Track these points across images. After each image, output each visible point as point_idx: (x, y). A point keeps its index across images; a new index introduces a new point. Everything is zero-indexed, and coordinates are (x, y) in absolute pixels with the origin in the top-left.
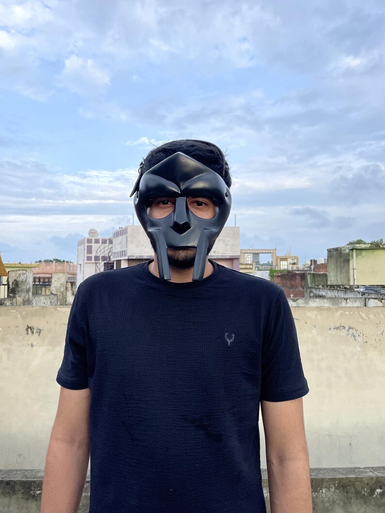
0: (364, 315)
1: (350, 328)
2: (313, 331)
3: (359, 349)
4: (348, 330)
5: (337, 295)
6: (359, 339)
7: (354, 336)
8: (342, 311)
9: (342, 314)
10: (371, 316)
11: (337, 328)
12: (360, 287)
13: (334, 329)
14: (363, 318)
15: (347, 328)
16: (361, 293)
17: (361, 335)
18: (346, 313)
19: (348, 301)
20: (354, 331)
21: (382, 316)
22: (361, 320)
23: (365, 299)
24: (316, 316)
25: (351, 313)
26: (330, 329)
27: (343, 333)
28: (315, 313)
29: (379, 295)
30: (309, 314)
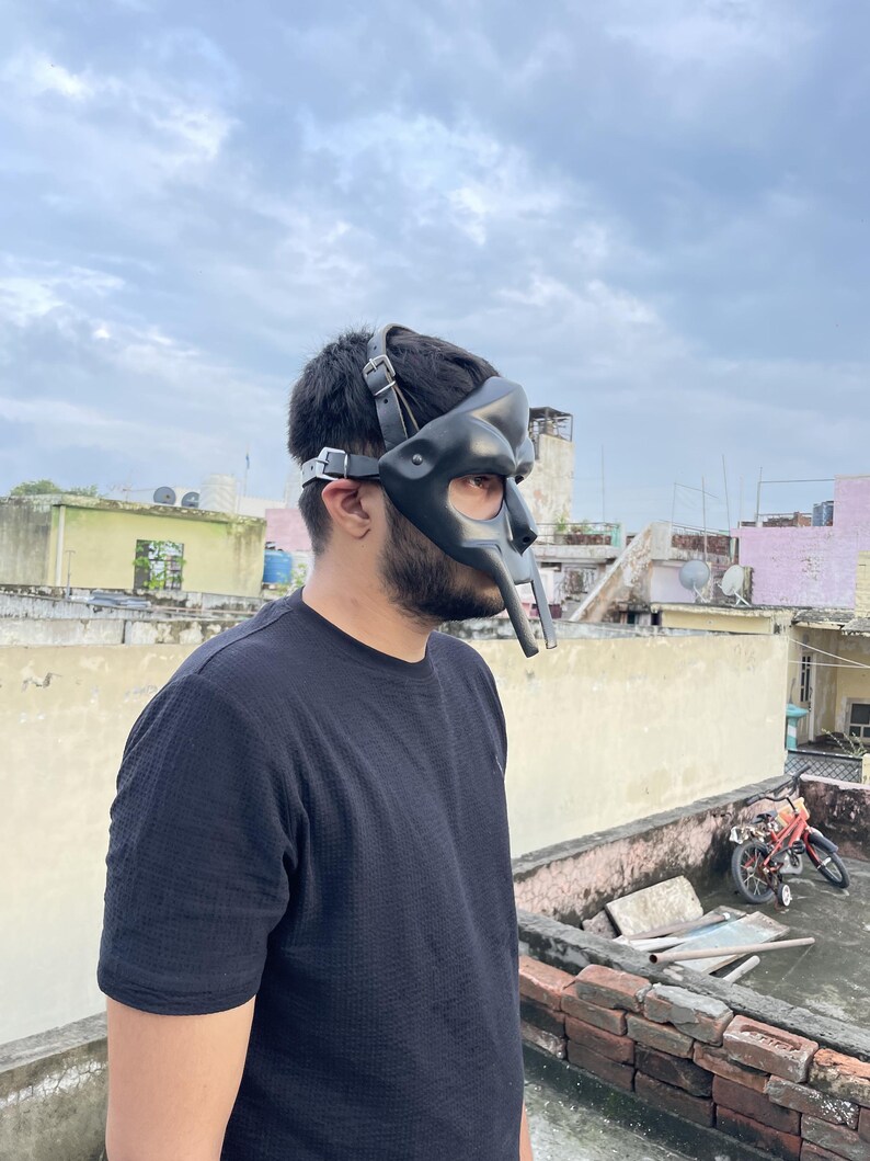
2: (92, 701)
5: (30, 611)
8: (154, 655)
9: (153, 659)
11: (143, 691)
16: (92, 607)
18: (163, 658)
19: (88, 626)
23: (125, 621)
24: (101, 666)
25: (172, 658)
26: (127, 694)
28: (100, 659)
29: (136, 612)
30: (85, 663)
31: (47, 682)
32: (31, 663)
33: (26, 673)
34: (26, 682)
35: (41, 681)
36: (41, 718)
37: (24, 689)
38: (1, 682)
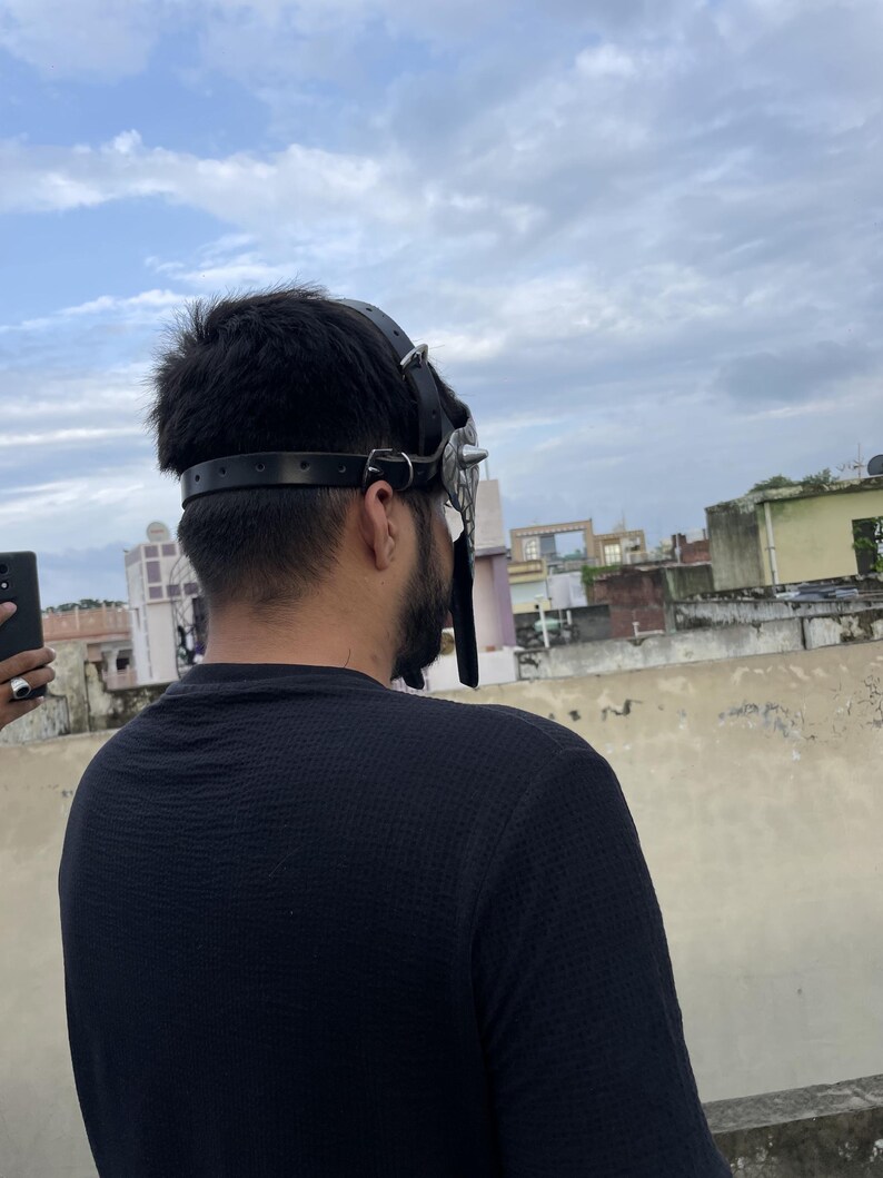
0: (799, 672)
1: (770, 707)
2: (681, 727)
3: (796, 756)
4: (766, 713)
5: (737, 615)
6: (796, 732)
7: (783, 727)
8: (747, 669)
9: (745, 674)
10: (819, 672)
11: (739, 712)
12: (787, 587)
13: (731, 714)
14: (795, 678)
15: (762, 709)
16: (790, 604)
17: (797, 721)
18: (757, 671)
19: (761, 629)
20: (781, 715)
21: (844, 669)
22: (794, 685)
23: (802, 619)
24: (684, 687)
25: (769, 670)
26: (721, 716)
27: (753, 722)
28: (680, 680)
29: (833, 605)
30: (665, 685)
31: (627, 710)
32: (606, 691)
33: (603, 701)
34: (604, 711)
35: (620, 708)
36: (627, 748)
37: (605, 718)
38: (580, 714)
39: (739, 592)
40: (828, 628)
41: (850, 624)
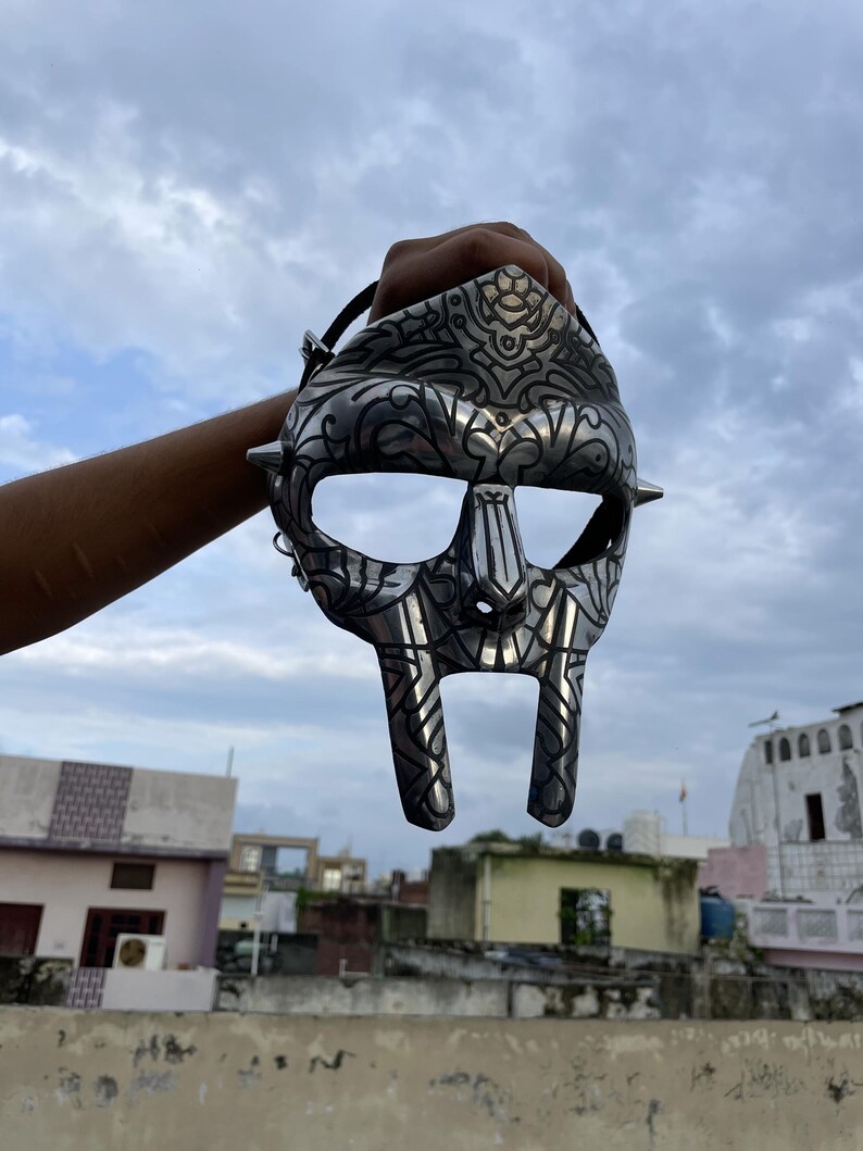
0: (514, 1042)
1: (481, 1079)
2: (390, 1090)
3: (498, 1140)
4: (476, 1086)
5: (447, 970)
6: (501, 1111)
7: (490, 1103)
8: (465, 1032)
9: (463, 1039)
10: (532, 1045)
11: (450, 1080)
12: (498, 947)
13: (443, 1082)
14: (510, 1050)
15: (473, 1080)
16: (498, 965)
17: (506, 1099)
18: (474, 1035)
19: (473, 989)
20: (490, 1089)
21: (555, 1045)
22: (507, 1057)
23: (511, 984)
24: (401, 1044)
25: (486, 1035)
26: (432, 1083)
27: (462, 1094)
28: (399, 1035)
29: (538, 972)
30: (382, 1038)
31: (337, 1063)
32: (320, 1037)
33: (315, 1050)
34: (314, 1061)
35: (330, 1060)
36: (330, 1109)
37: (312, 1070)
38: (288, 1061)
39: (450, 943)
40: (533, 997)
41: (553, 997)
